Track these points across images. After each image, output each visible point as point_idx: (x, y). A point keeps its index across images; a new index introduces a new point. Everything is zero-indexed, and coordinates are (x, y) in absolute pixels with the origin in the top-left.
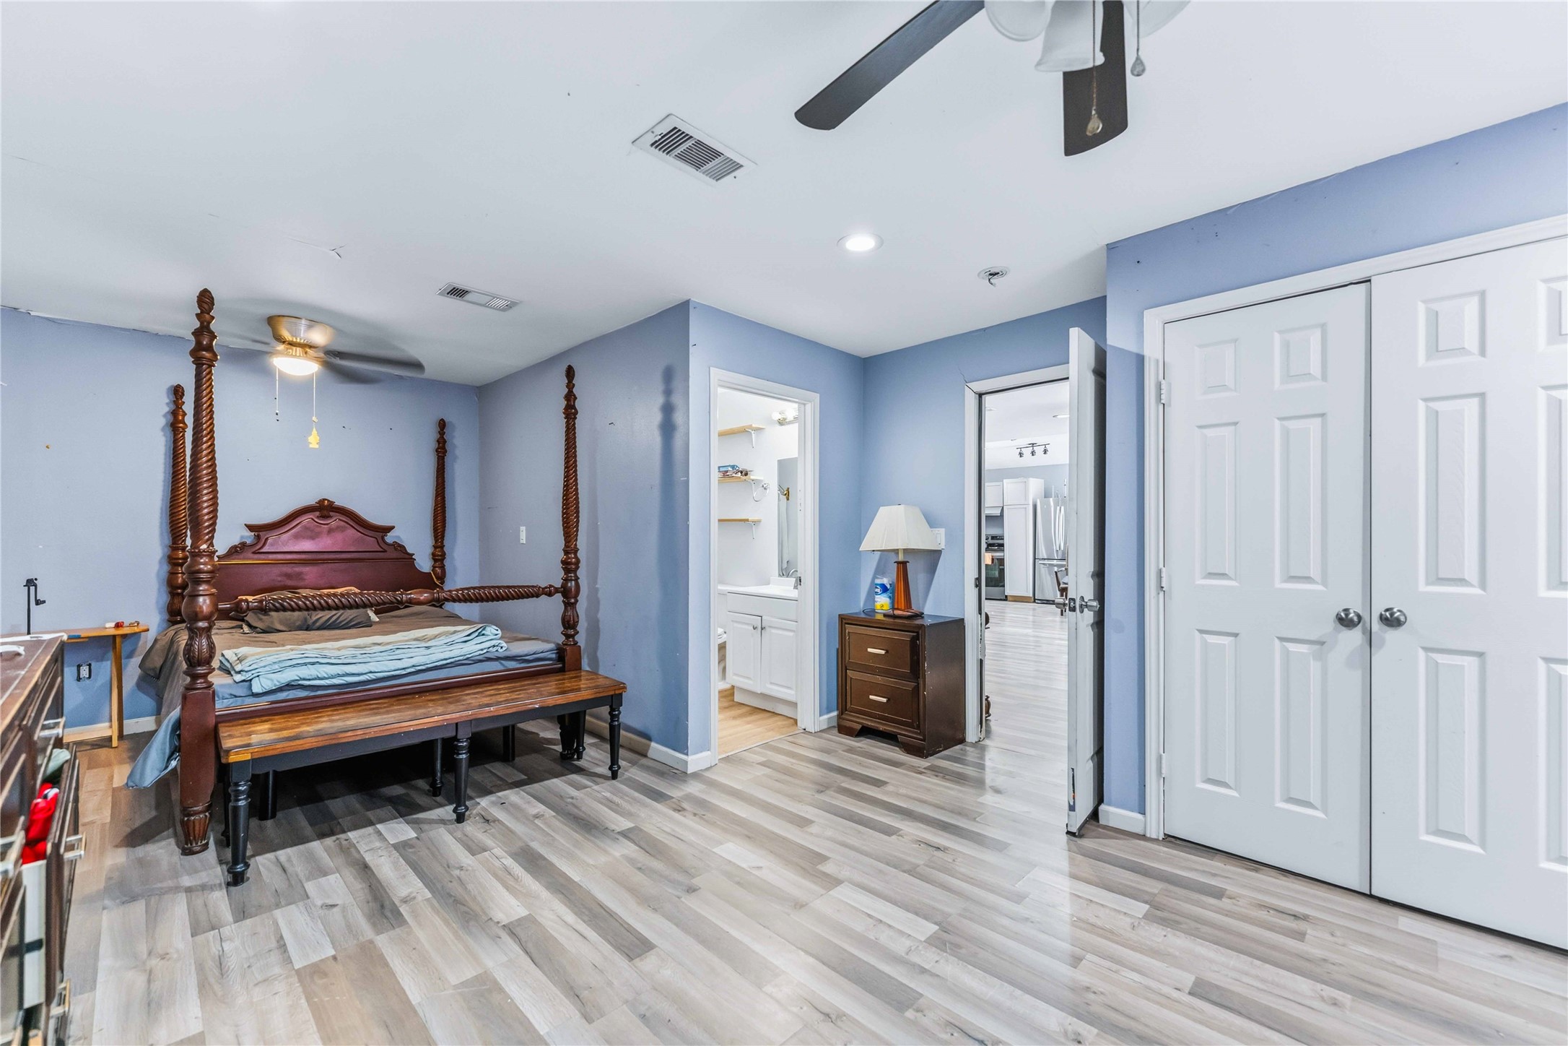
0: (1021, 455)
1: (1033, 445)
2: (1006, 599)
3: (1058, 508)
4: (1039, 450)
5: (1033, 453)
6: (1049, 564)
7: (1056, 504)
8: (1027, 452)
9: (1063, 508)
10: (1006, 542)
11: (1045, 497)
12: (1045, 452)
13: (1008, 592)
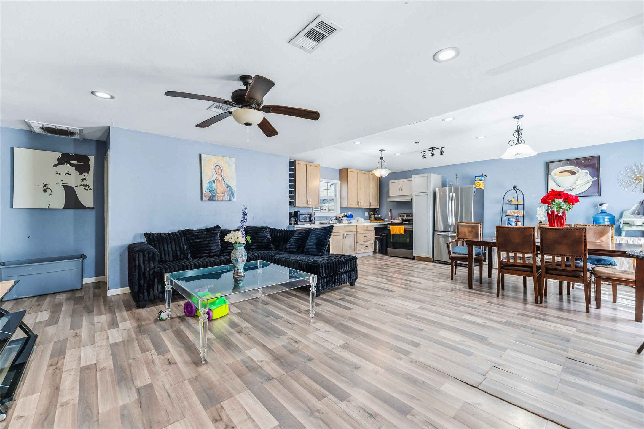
0: (424, 156)
1: (432, 148)
2: (414, 258)
3: (451, 194)
4: (437, 152)
5: (433, 155)
6: (445, 235)
7: (450, 192)
8: (428, 154)
9: (454, 194)
10: (414, 218)
11: (443, 186)
12: (442, 153)
13: (415, 254)
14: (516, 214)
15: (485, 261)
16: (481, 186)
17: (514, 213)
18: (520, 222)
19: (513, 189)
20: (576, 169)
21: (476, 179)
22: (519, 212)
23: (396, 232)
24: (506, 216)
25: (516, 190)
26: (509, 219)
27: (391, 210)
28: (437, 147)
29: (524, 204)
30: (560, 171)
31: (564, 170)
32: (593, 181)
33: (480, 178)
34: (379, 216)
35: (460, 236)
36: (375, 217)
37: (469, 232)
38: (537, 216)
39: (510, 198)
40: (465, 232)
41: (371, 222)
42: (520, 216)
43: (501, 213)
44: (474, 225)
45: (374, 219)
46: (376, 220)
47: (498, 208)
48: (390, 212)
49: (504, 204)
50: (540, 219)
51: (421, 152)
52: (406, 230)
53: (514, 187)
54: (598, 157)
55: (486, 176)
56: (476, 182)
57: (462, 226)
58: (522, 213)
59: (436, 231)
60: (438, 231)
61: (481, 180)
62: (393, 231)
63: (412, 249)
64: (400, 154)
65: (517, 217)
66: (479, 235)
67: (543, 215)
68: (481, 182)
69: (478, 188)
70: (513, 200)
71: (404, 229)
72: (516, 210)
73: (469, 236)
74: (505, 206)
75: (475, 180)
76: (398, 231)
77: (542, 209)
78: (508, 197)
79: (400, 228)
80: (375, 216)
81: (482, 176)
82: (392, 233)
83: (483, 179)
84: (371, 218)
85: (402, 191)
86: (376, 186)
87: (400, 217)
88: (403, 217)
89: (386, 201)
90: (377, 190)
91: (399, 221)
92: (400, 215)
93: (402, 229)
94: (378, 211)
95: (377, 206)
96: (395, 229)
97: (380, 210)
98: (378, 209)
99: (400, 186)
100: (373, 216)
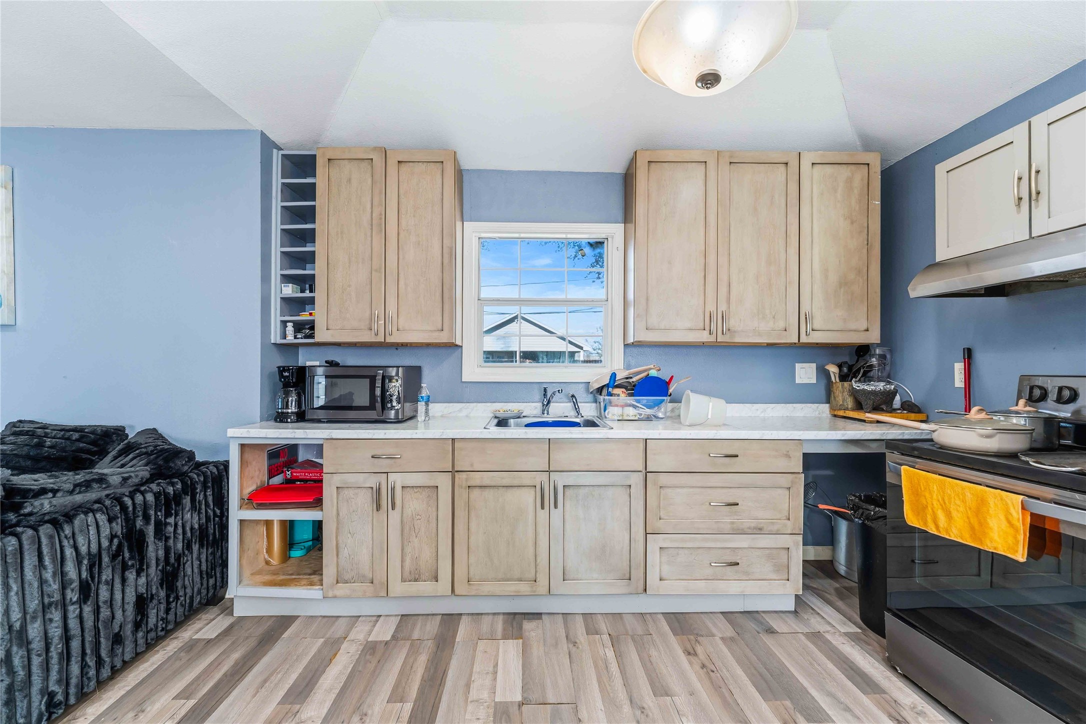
23: (941, 517)
27: (968, 355)
34: (881, 386)
36: (854, 393)
41: (834, 416)
45: (850, 403)
46: (859, 406)
48: (958, 369)
62: (919, 509)
71: (1021, 521)
76: (960, 519)
79: (982, 502)
80: (855, 385)
82: (910, 516)
84: (835, 397)
85: (1037, 200)
86: (852, 223)
87: (1031, 400)
88: (1059, 400)
89: (913, 294)
90: (866, 243)
91: (988, 436)
92: (1032, 388)
93: (1002, 518)
94: (874, 361)
95: (867, 330)
96: (935, 497)
97: (888, 356)
98: (878, 351)
99: (1021, 167)
100: (843, 385)
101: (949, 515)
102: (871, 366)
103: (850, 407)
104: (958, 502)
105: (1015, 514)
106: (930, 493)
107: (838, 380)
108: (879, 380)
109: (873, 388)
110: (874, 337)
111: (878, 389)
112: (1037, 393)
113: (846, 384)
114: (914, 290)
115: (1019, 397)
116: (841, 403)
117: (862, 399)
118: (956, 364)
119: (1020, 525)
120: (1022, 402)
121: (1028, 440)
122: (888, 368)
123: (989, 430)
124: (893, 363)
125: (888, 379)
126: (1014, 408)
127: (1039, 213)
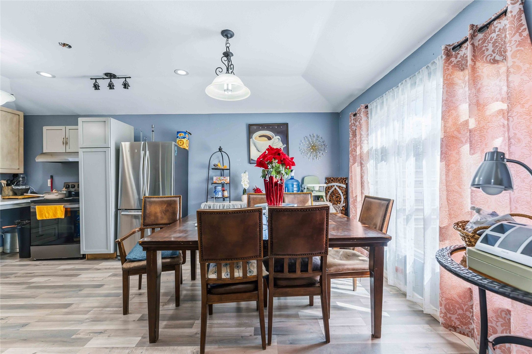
0: (96, 87)
1: (110, 76)
2: (84, 257)
4: (118, 83)
5: (111, 86)
8: (104, 84)
9: (148, 152)
10: (82, 190)
12: (126, 86)
13: (84, 250)
14: (222, 181)
15: (184, 262)
16: (184, 145)
17: (220, 180)
18: (226, 190)
19: (219, 151)
20: (272, 135)
21: (179, 135)
22: (225, 179)
23: (47, 215)
24: (212, 183)
25: (221, 153)
26: (215, 187)
27: (52, 177)
28: (117, 74)
29: (229, 169)
30: (259, 136)
31: (262, 135)
32: (283, 148)
33: (183, 135)
34: (24, 187)
35: (148, 221)
36: (13, 190)
37: (162, 212)
38: (242, 183)
39: (216, 162)
40: (156, 213)
41: (4, 199)
42: (226, 184)
43: (206, 179)
44: (170, 201)
45: (11, 193)
46: (15, 194)
47: (203, 174)
48: (49, 181)
49: (210, 169)
50: (244, 187)
51: (92, 79)
52: (67, 211)
53: (219, 149)
54: (287, 125)
55: (191, 134)
56: (178, 140)
57: (151, 203)
58: (227, 179)
59: (120, 209)
60: (123, 209)
61: (184, 138)
62: (41, 215)
63: (79, 242)
64: (51, 76)
65: (223, 185)
66: (177, 216)
67: (247, 181)
68: (185, 140)
69: (181, 147)
70: (219, 165)
71: (63, 210)
72: (222, 176)
73: (162, 218)
74: (211, 171)
75: (177, 137)
76: (51, 214)
77: (246, 175)
78: (214, 161)
79: (56, 208)
80: (14, 187)
81: (185, 133)
82: (39, 218)
83: (186, 136)
84: (4, 192)
85: (67, 144)
86: (13, 133)
87: (66, 188)
88: (72, 187)
89: (37, 161)
90: (18, 140)
91: (57, 195)
92: (66, 185)
93: (60, 210)
94: (21, 179)
95: (19, 169)
96: (45, 211)
97: (26, 177)
98: (21, 176)
99: (64, 136)
100: (8, 188)
101: (49, 214)
102: (20, 181)
103: (11, 195)
104: (51, 210)
105: (62, 209)
106: (44, 210)
107: (5, 186)
108: (22, 185)
109: (21, 188)
110: (21, 171)
111: (23, 188)
112: (67, 186)
113: (9, 187)
114: (37, 160)
115: (64, 187)
116: (7, 194)
117: (16, 191)
118: (48, 180)
119: (63, 211)
120: (64, 188)
121: (65, 196)
122: (25, 181)
123: (57, 194)
124: (27, 180)
125: (25, 184)
126: (63, 190)
127: (67, 147)
